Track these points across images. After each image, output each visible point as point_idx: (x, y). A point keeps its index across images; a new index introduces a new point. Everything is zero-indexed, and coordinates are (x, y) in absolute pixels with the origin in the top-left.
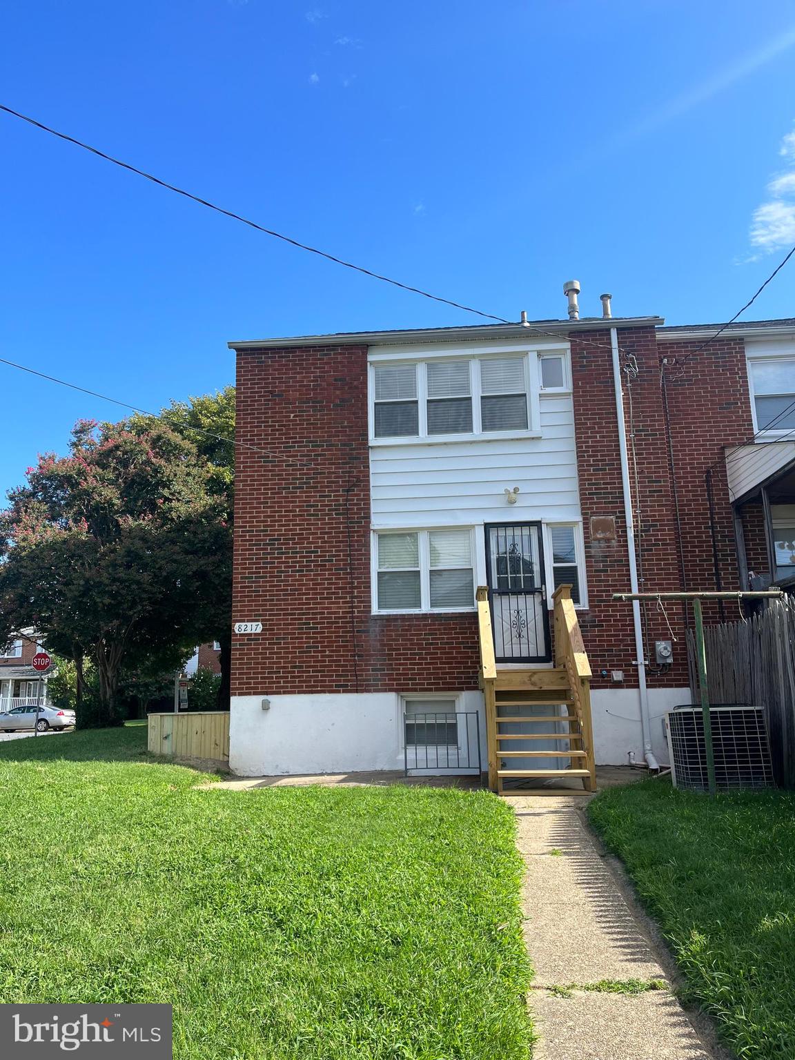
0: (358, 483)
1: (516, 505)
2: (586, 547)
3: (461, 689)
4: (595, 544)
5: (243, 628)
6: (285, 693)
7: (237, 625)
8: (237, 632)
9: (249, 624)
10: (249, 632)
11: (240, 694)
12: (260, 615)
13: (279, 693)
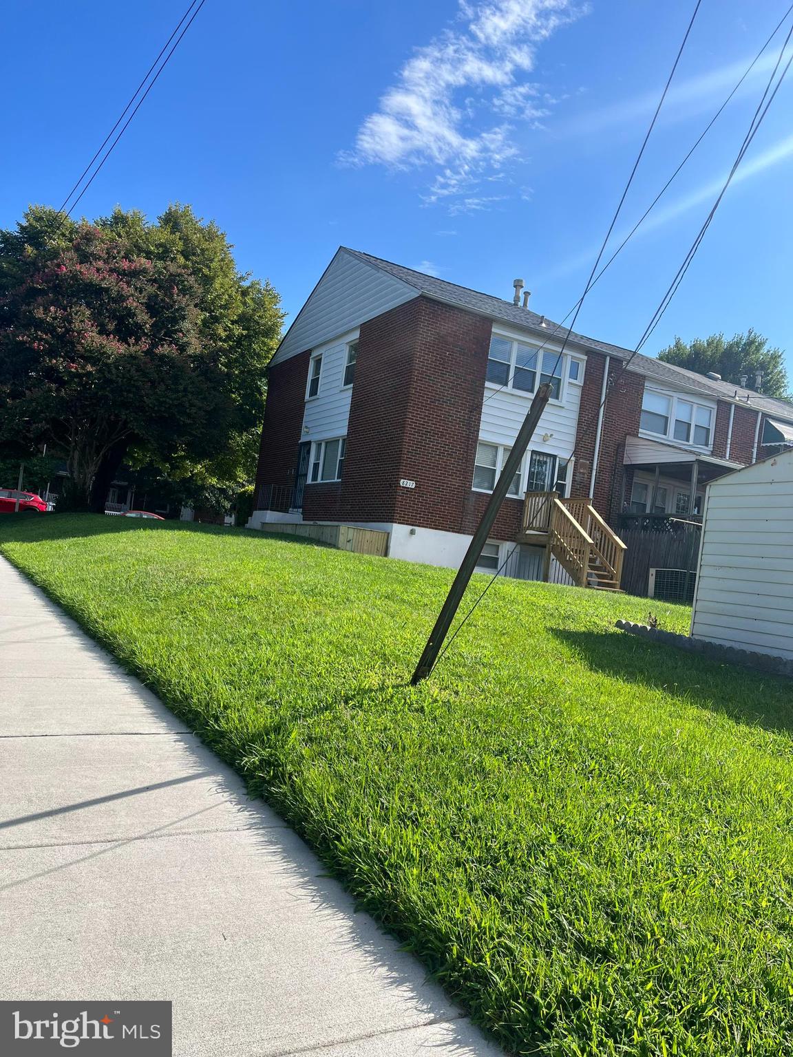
0: (476, 408)
1: (547, 443)
2: (573, 475)
3: (508, 540)
4: (578, 474)
5: (405, 483)
6: (423, 527)
7: (402, 480)
8: (401, 485)
9: (409, 481)
10: (408, 486)
11: (399, 523)
12: (415, 478)
13: (419, 526)
